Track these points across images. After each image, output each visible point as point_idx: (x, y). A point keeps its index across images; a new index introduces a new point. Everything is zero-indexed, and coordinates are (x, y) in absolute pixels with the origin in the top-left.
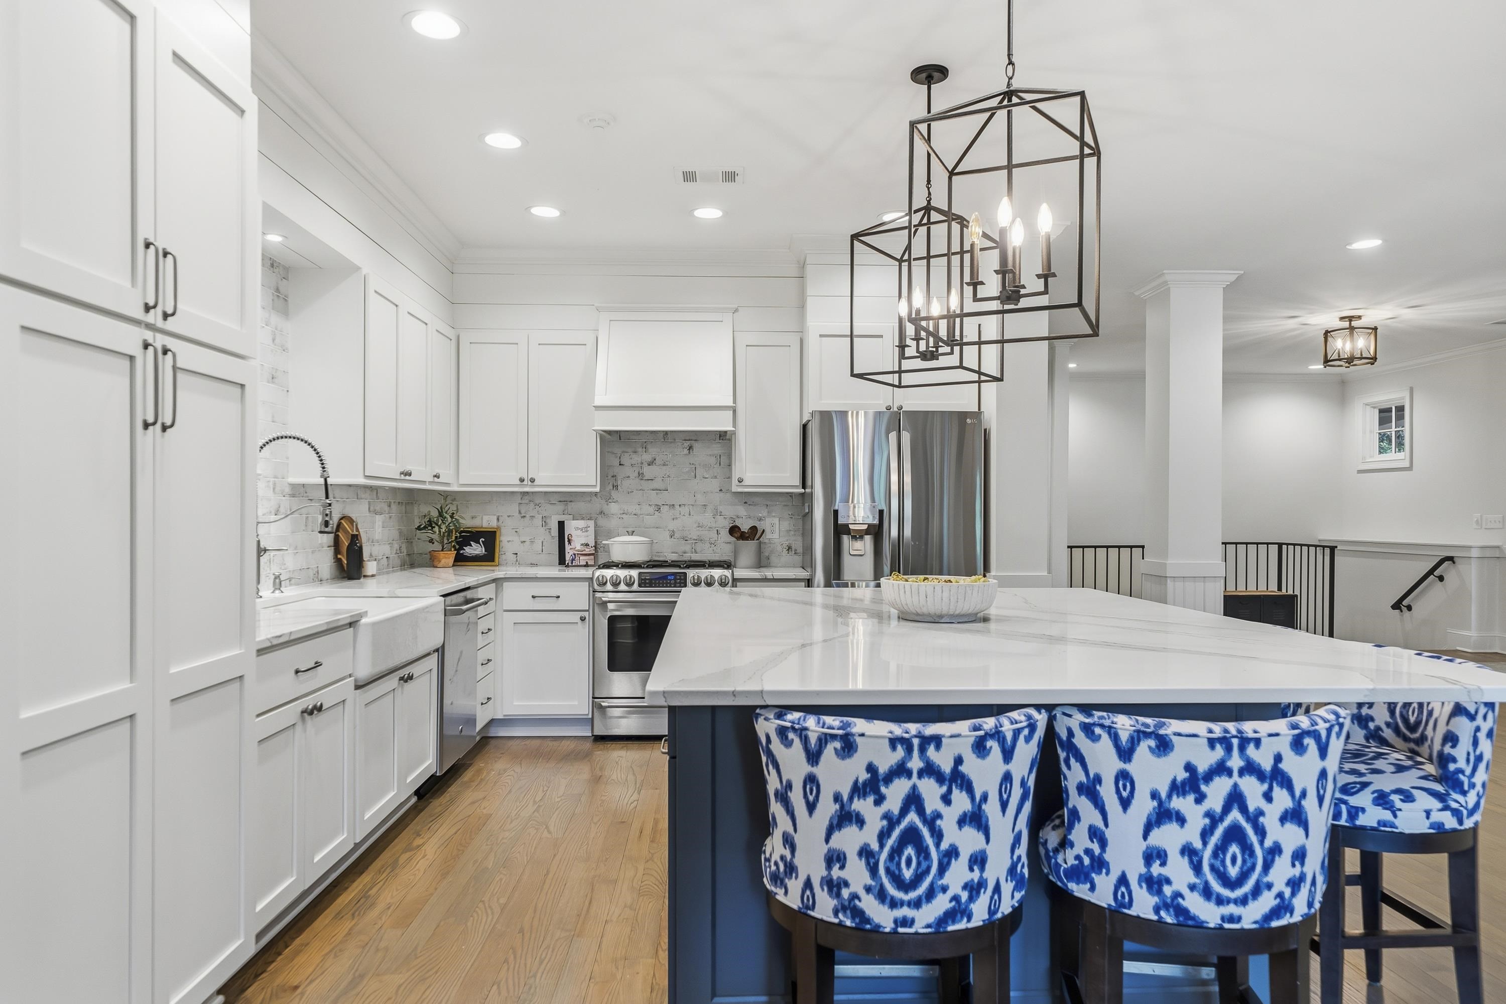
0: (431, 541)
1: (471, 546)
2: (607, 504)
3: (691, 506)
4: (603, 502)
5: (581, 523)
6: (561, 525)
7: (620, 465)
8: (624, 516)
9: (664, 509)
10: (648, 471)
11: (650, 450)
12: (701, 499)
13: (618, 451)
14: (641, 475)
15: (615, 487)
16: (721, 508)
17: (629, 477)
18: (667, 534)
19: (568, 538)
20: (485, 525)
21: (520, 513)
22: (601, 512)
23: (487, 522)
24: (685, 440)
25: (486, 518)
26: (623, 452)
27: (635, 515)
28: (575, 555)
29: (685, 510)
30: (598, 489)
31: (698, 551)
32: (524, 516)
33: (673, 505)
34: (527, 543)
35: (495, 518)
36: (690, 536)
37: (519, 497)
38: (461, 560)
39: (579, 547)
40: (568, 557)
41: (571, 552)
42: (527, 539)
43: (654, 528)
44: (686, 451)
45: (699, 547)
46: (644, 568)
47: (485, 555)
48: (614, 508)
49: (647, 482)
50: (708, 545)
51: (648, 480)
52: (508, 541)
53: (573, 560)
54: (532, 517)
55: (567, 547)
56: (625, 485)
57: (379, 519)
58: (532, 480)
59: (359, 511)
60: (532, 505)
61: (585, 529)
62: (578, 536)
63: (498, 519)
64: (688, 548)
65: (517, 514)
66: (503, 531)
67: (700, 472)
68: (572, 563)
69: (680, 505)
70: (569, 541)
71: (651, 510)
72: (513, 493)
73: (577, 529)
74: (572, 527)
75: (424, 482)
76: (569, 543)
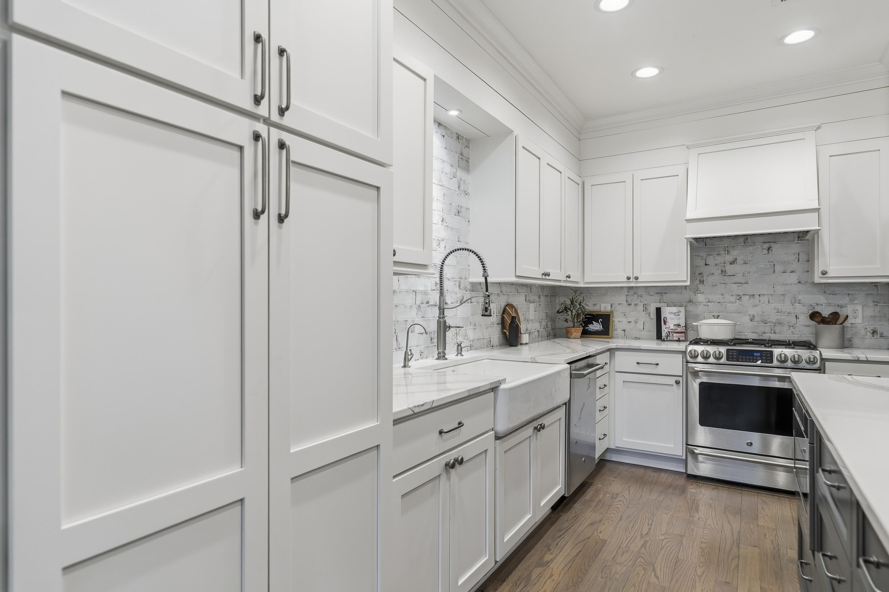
0: (566, 321)
1: (593, 324)
2: (695, 295)
3: (770, 296)
4: (692, 293)
5: (674, 309)
6: (658, 311)
7: (705, 265)
8: (709, 304)
9: (745, 298)
10: (730, 269)
11: (732, 252)
12: (780, 290)
13: (704, 254)
14: (723, 272)
15: (702, 282)
16: (800, 297)
17: (713, 274)
18: (747, 319)
19: (664, 320)
20: (603, 309)
21: (627, 301)
22: (690, 301)
23: (604, 307)
24: (764, 243)
25: (603, 305)
26: (708, 255)
27: (719, 303)
28: (669, 332)
29: (765, 299)
30: (688, 283)
31: (776, 331)
32: (630, 304)
33: (753, 295)
34: (633, 323)
35: (610, 305)
36: (769, 320)
37: (626, 290)
38: (586, 333)
39: (672, 327)
40: (664, 334)
41: (666, 331)
42: (632, 320)
43: (735, 313)
44: (765, 252)
45: (777, 329)
46: (730, 345)
47: (602, 330)
48: (700, 298)
49: (729, 277)
50: (786, 327)
51: (730, 276)
52: (619, 322)
53: (667, 336)
54: (636, 304)
55: (663, 327)
56: (709, 280)
57: (532, 306)
58: (636, 278)
59: (518, 301)
60: (636, 296)
61: (677, 314)
62: (672, 319)
63: (611, 306)
64: (767, 329)
65: (625, 302)
66: (615, 314)
67: (778, 268)
68: (667, 338)
69: (759, 295)
70: (665, 323)
71: (733, 299)
72: (622, 287)
73: (671, 313)
74: (667, 312)
75: (560, 281)
76: (665, 324)
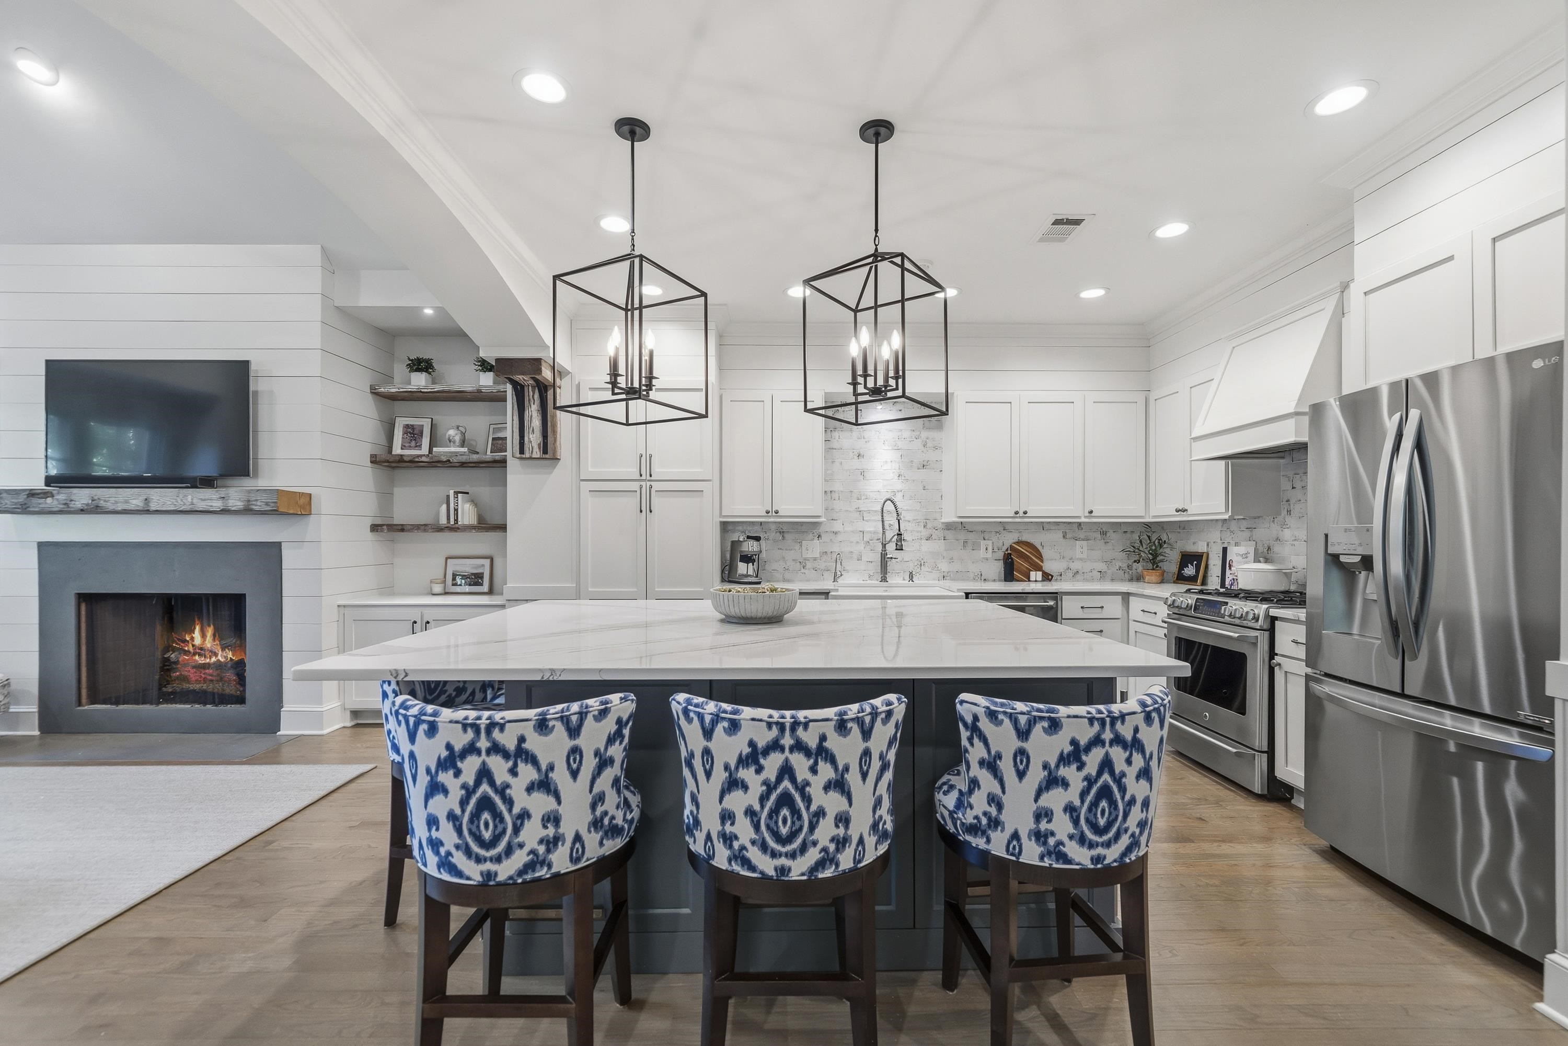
1: (1187, 568)
2: (1281, 531)
4: (1278, 528)
5: (1242, 550)
6: (1225, 550)
7: (1293, 488)
8: (1295, 543)
13: (1291, 474)
15: (1289, 512)
17: (1300, 501)
19: (1229, 564)
20: (1199, 549)
21: (1222, 540)
22: (1278, 539)
25: (1200, 544)
26: (1293, 476)
27: (1304, 541)
28: (1234, 579)
30: (1226, 517)
38: (1182, 579)
41: (1231, 577)
47: (1196, 576)
48: (1287, 534)
53: (1232, 585)
55: (1228, 572)
56: (1295, 510)
57: (1083, 544)
58: (1185, 510)
59: (1046, 538)
61: (1245, 556)
62: (1238, 561)
63: (1208, 545)
66: (1212, 555)
70: (1230, 566)
73: (1237, 555)
74: (1233, 553)
75: (1079, 517)
76: (1230, 568)
